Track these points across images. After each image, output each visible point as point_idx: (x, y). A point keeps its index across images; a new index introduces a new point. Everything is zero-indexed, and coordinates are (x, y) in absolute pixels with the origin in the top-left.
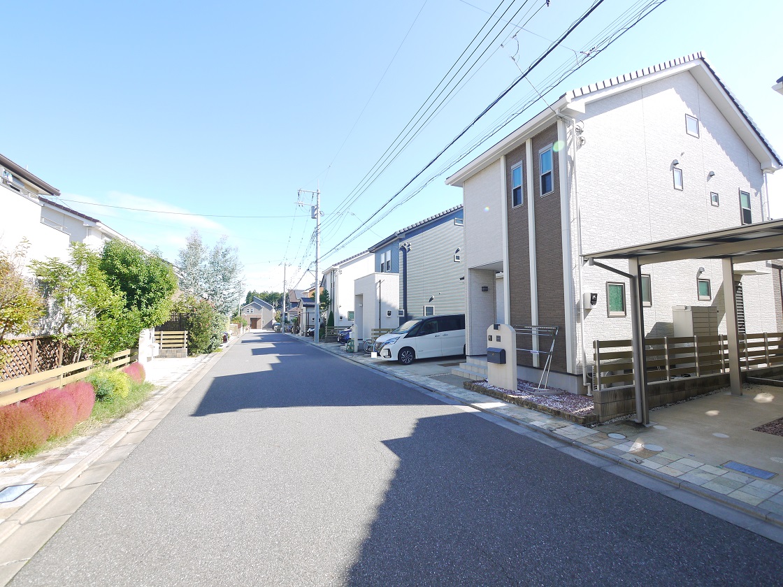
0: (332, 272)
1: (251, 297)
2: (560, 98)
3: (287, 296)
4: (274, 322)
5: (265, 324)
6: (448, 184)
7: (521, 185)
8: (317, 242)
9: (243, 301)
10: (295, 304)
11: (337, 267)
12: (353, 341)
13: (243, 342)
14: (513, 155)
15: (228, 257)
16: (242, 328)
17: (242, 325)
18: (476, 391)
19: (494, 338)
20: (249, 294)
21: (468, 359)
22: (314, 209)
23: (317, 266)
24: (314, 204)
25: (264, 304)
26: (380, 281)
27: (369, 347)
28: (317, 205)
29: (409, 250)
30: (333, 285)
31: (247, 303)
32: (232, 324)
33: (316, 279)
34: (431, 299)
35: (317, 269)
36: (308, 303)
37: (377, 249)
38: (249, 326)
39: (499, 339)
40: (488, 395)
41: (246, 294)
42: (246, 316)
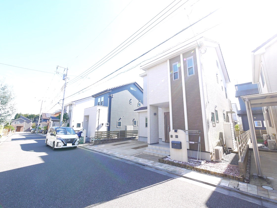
0: (71, 105)
1: (18, 116)
2: (200, 38)
3: (41, 116)
4: (31, 128)
5: (26, 129)
6: (141, 69)
7: (178, 71)
8: (65, 91)
9: (13, 117)
10: (45, 120)
11: (74, 103)
12: (83, 137)
13: (13, 140)
14: (173, 60)
15: (6, 90)
16: (10, 131)
17: (11, 130)
18: (167, 164)
19: (174, 136)
20: (17, 115)
21: (149, 146)
22: (65, 76)
23: (63, 101)
24: (65, 73)
25: (26, 119)
26: (99, 110)
27: (92, 141)
28: (67, 74)
29: (113, 97)
30: (70, 111)
31: (15, 118)
32: (4, 130)
33: (62, 108)
34: (120, 119)
35: (63, 103)
36: (54, 120)
37: (96, 96)
38: (15, 131)
39: (177, 137)
40: (176, 166)
41: (15, 114)
42: (14, 125)
